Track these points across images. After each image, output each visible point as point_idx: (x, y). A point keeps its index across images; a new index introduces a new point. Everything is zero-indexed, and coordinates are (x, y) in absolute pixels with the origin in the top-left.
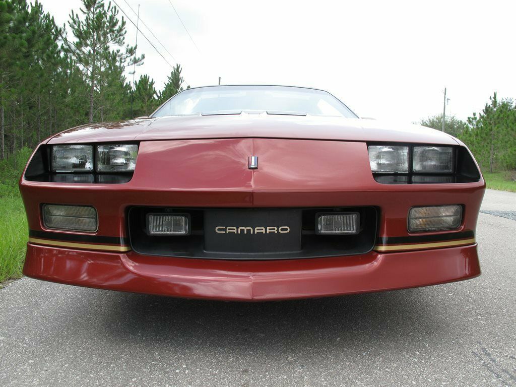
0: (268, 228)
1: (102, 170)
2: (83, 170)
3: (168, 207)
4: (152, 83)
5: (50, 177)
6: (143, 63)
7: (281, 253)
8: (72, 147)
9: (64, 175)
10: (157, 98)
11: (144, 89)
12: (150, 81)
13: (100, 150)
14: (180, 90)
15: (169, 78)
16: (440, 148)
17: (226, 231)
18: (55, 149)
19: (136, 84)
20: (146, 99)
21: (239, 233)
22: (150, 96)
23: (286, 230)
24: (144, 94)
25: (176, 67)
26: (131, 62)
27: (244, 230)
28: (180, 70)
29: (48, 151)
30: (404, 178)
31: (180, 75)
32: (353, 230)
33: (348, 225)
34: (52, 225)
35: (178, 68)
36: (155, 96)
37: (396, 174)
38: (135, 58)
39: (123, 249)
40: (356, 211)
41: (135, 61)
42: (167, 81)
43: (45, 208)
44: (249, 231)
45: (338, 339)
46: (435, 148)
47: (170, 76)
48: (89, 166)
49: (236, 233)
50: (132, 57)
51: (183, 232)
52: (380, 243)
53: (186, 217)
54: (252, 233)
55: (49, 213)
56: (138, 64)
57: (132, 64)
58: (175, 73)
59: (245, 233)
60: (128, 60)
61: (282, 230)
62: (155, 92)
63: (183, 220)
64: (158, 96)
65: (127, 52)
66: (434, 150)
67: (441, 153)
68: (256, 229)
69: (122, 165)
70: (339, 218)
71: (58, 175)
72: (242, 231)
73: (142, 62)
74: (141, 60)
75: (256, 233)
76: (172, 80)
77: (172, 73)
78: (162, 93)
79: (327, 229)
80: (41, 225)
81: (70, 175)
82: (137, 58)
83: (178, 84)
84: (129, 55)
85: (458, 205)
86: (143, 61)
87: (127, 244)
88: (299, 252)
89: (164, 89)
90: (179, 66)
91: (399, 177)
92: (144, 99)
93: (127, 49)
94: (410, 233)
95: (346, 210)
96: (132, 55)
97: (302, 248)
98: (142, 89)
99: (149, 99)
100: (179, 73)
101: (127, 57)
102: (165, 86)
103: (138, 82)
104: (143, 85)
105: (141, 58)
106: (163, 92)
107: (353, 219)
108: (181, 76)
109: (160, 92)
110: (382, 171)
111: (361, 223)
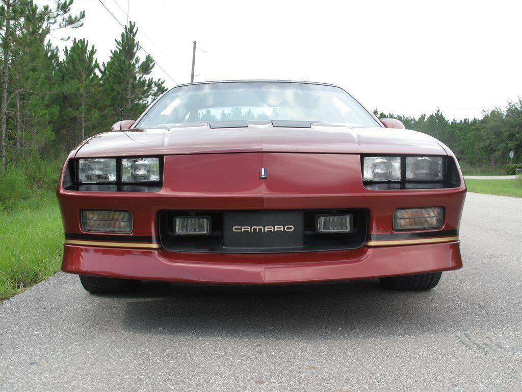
0: (276, 227)
1: (126, 181)
2: (106, 181)
3: (193, 211)
4: (93, 52)
5: (76, 187)
6: (82, 25)
7: (287, 247)
8: (97, 160)
9: (89, 186)
10: (99, 75)
11: (80, 61)
12: (89, 48)
13: (125, 162)
14: (134, 61)
15: (118, 43)
16: (431, 158)
17: (241, 230)
18: (81, 162)
19: (66, 52)
20: (84, 76)
21: (252, 231)
22: (90, 70)
23: (291, 228)
24: (80, 68)
25: (128, 26)
26: (64, 23)
27: (256, 228)
28: (134, 30)
29: (75, 163)
30: (398, 186)
31: (135, 38)
32: (347, 229)
33: (344, 225)
34: (89, 228)
35: (132, 27)
36: (97, 71)
37: (389, 182)
38: (70, 17)
39: (155, 246)
40: (351, 213)
41: (71, 22)
42: (114, 47)
43: (84, 214)
44: (260, 229)
45: (339, 329)
46: (426, 158)
47: (120, 39)
48: (112, 178)
49: (250, 231)
50: (66, 16)
51: (205, 232)
52: (369, 239)
53: (208, 219)
54: (263, 231)
55: (86, 218)
56: (73, 25)
57: (65, 27)
58: (127, 36)
59: (258, 231)
60: (60, 19)
61: (287, 228)
62: (97, 66)
63: (205, 222)
64: (101, 71)
65: (58, 8)
66: (425, 159)
67: (431, 163)
68: (266, 228)
69: (144, 176)
70: (335, 219)
71: (83, 186)
72: (255, 229)
73: (81, 23)
74: (79, 20)
75: (266, 231)
76: (123, 46)
77: (123, 35)
78: (106, 65)
79: (324, 228)
80: (80, 228)
81: (95, 185)
82: (73, 18)
83: (133, 53)
84: (61, 13)
85: (439, 207)
86: (82, 21)
87: (158, 242)
88: (302, 247)
89: (109, 60)
90: (133, 24)
91: (392, 184)
92: (81, 76)
93: (59, 4)
94: (395, 231)
95: (342, 212)
96: (65, 12)
97: (305, 243)
98: (77, 61)
99: (88, 76)
100: (134, 35)
101: (58, 15)
102: (112, 55)
103: (69, 49)
104: (79, 55)
105: (79, 17)
106: (109, 64)
107: (347, 219)
108: (137, 39)
109: (104, 65)
110: (378, 179)
111: (354, 224)
